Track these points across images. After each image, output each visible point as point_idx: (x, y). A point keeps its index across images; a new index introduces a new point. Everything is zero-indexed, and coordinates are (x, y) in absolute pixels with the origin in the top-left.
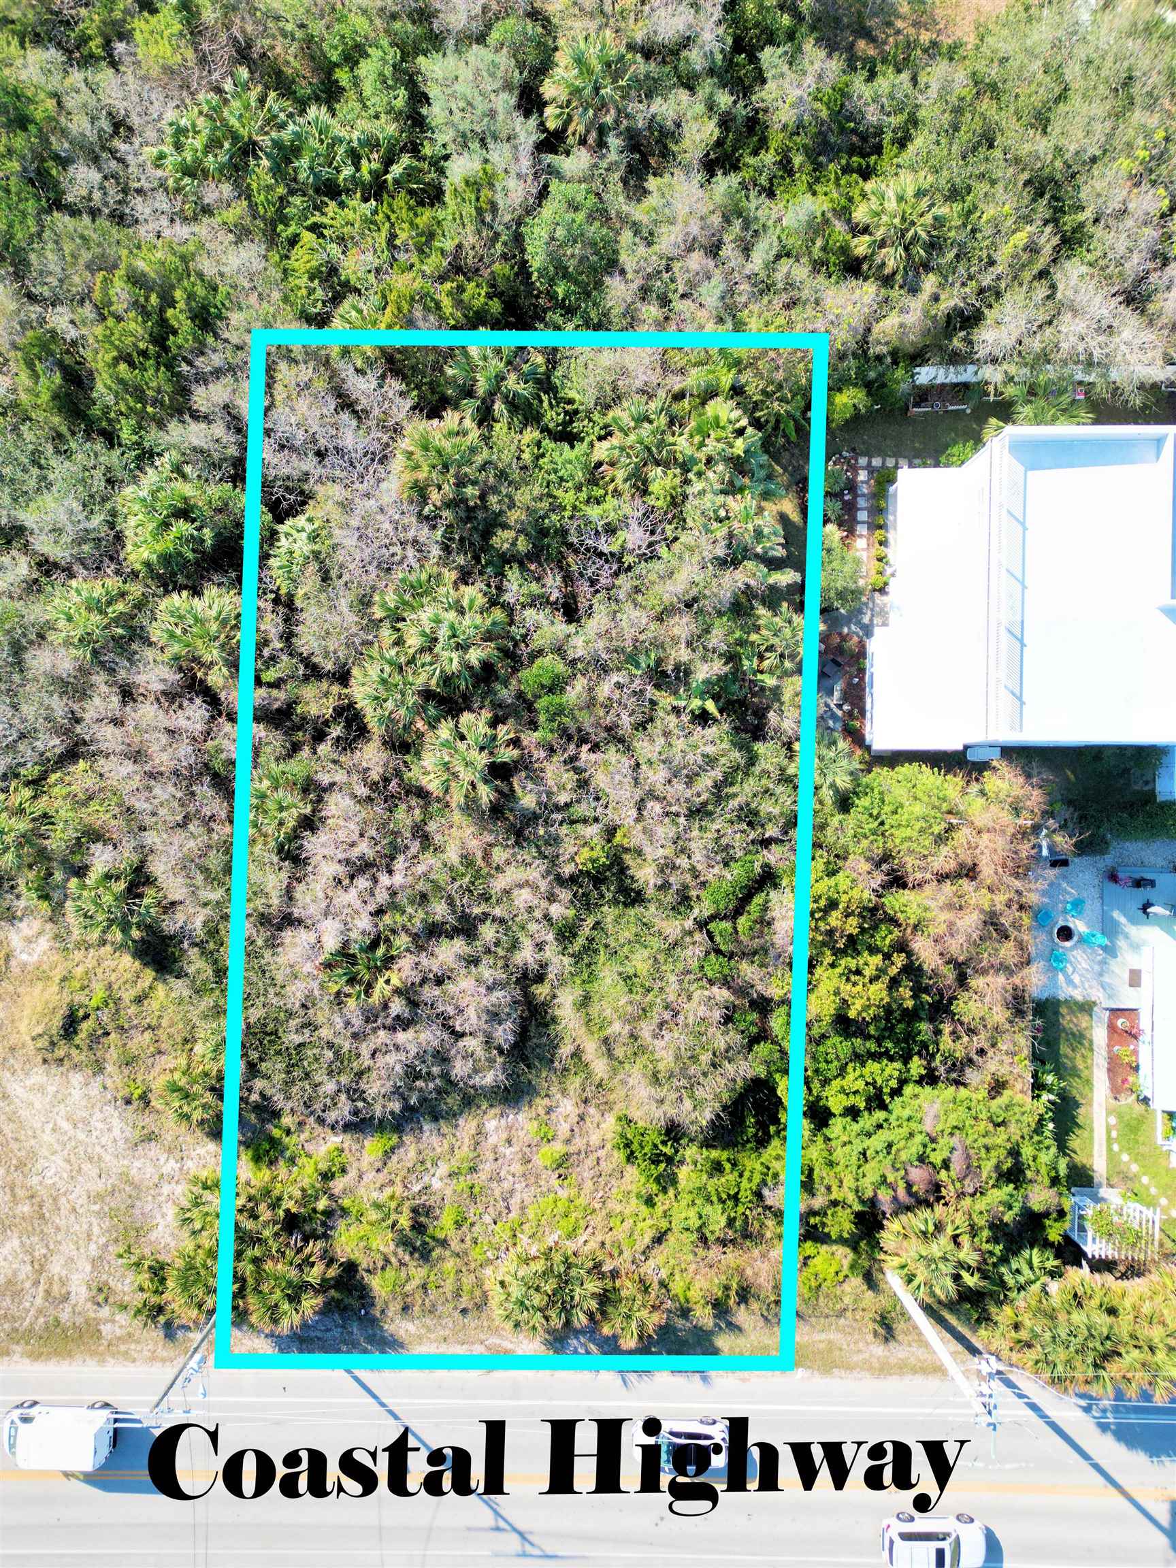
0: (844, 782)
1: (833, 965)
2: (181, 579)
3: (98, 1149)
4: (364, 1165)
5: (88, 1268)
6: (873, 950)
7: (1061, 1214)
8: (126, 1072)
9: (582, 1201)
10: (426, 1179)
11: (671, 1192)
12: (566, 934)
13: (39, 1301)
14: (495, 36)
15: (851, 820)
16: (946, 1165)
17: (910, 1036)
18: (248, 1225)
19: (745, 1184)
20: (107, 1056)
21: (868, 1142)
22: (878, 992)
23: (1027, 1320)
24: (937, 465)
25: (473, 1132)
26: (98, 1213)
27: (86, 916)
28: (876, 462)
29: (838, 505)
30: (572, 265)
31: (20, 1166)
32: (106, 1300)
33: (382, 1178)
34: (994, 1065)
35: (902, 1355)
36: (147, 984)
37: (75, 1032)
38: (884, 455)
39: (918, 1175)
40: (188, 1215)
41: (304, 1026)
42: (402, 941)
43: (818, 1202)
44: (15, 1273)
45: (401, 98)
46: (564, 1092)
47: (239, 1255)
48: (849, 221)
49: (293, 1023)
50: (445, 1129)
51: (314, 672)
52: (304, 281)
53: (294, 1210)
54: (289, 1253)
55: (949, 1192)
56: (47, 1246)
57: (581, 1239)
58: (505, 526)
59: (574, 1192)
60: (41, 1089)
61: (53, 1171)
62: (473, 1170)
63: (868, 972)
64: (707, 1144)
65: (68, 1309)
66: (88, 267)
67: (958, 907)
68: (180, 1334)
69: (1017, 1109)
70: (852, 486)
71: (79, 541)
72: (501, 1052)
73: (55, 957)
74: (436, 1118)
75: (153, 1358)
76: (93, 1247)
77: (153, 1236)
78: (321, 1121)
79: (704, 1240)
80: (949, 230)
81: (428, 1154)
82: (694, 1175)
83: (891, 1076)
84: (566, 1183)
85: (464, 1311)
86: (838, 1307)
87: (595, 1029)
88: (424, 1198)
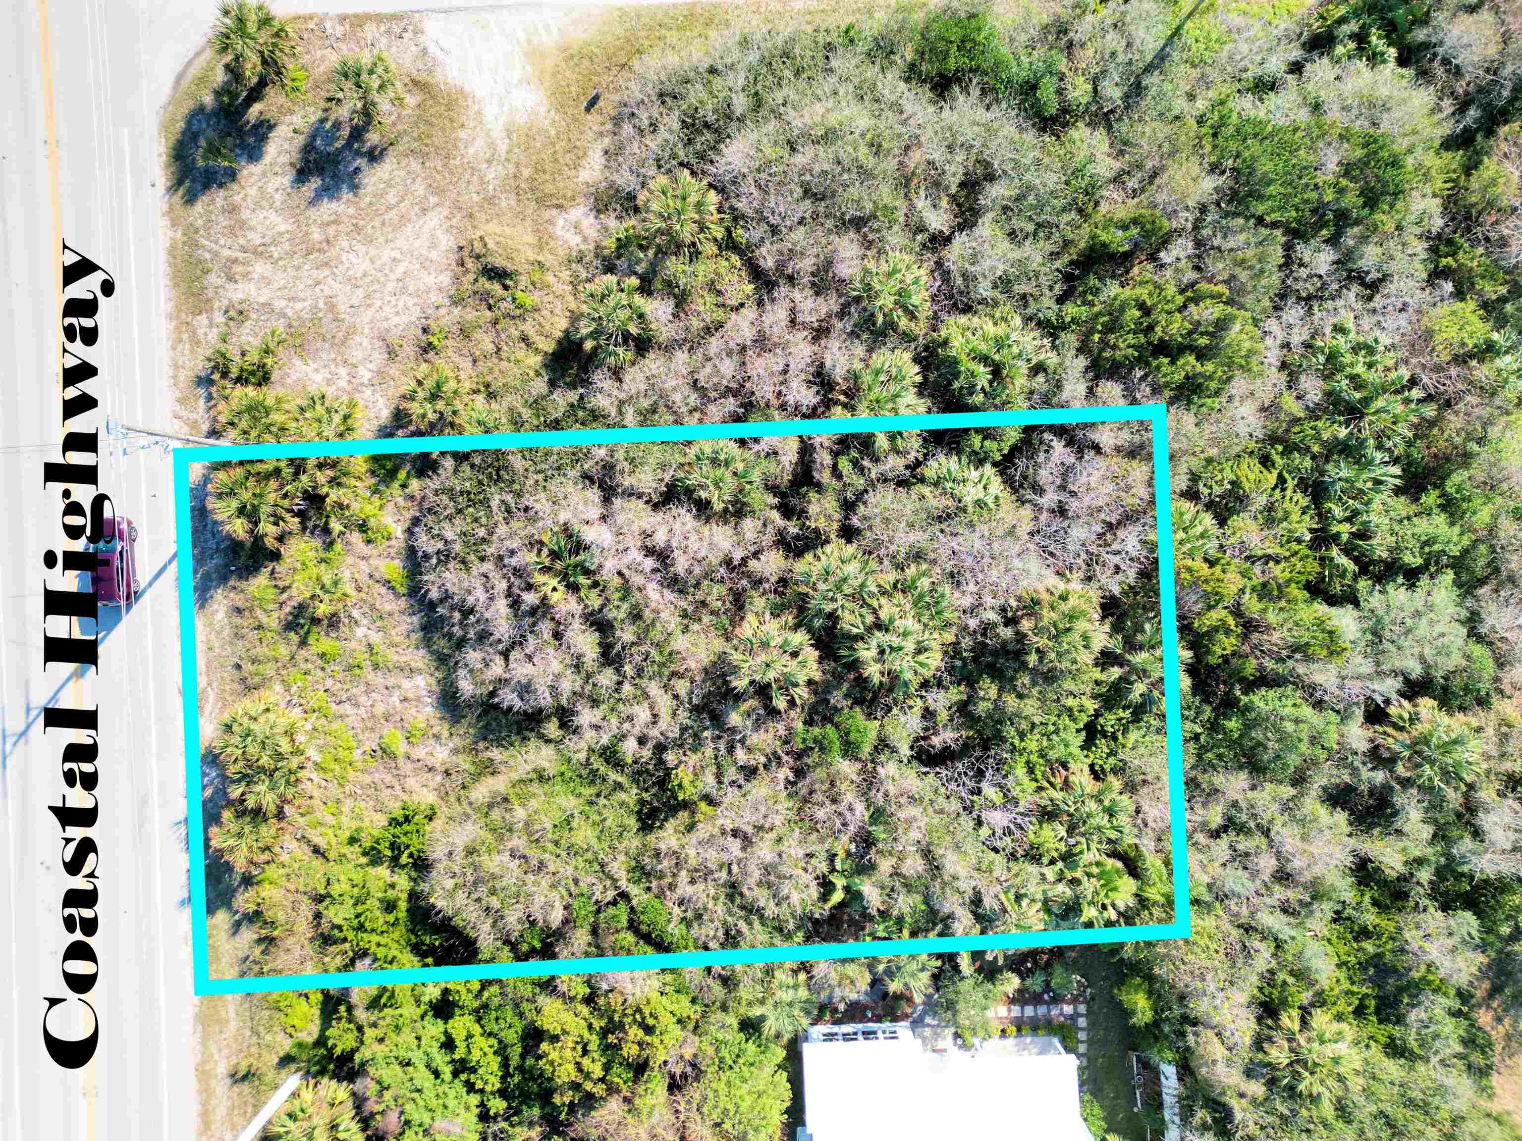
0: (770, 1027)
1: (590, 1027)
2: (932, 377)
3: (379, 303)
4: (376, 562)
5: (262, 300)
6: (607, 1068)
8: (454, 329)
9: (351, 774)
10: (365, 621)
11: (364, 860)
12: (610, 755)
13: (226, 253)
14: (1479, 651)
15: (734, 1036)
17: (526, 1098)
18: (312, 464)
19: (375, 938)
20: (468, 310)
21: (422, 1067)
22: (566, 1073)
24: (1081, 1085)
25: (413, 665)
26: (316, 307)
27: (603, 296)
28: (1082, 1022)
29: (1038, 989)
30: (1257, 734)
31: (358, 229)
32: (232, 319)
33: (364, 579)
35: (219, 1090)
36: (540, 346)
37: (490, 278)
38: (1090, 1042)
39: (392, 1121)
40: (318, 402)
41: (508, 511)
42: (595, 602)
43: (361, 1015)
44: (251, 228)
45: (1412, 560)
46: (456, 751)
48: (1312, 1005)
49: (509, 498)
50: (414, 637)
51: (848, 506)
52: (1229, 475)
53: (328, 500)
54: (286, 503)
56: (281, 258)
57: (314, 776)
58: (1000, 690)
59: (360, 765)
60: (433, 246)
61: (354, 260)
62: (376, 667)
63: (586, 1062)
64: (413, 896)
65: (219, 282)
66: (1233, 278)
68: (201, 391)
70: (1057, 1000)
71: (965, 276)
72: (492, 694)
73: (562, 253)
74: (424, 628)
75: (176, 367)
76: (283, 303)
77: (298, 363)
78: (416, 521)
79: (319, 899)
81: (388, 622)
82: (381, 883)
83: (486, 1083)
84: (368, 757)
85: (238, 667)
86: (261, 1029)
87: (517, 789)
88: (346, 621)
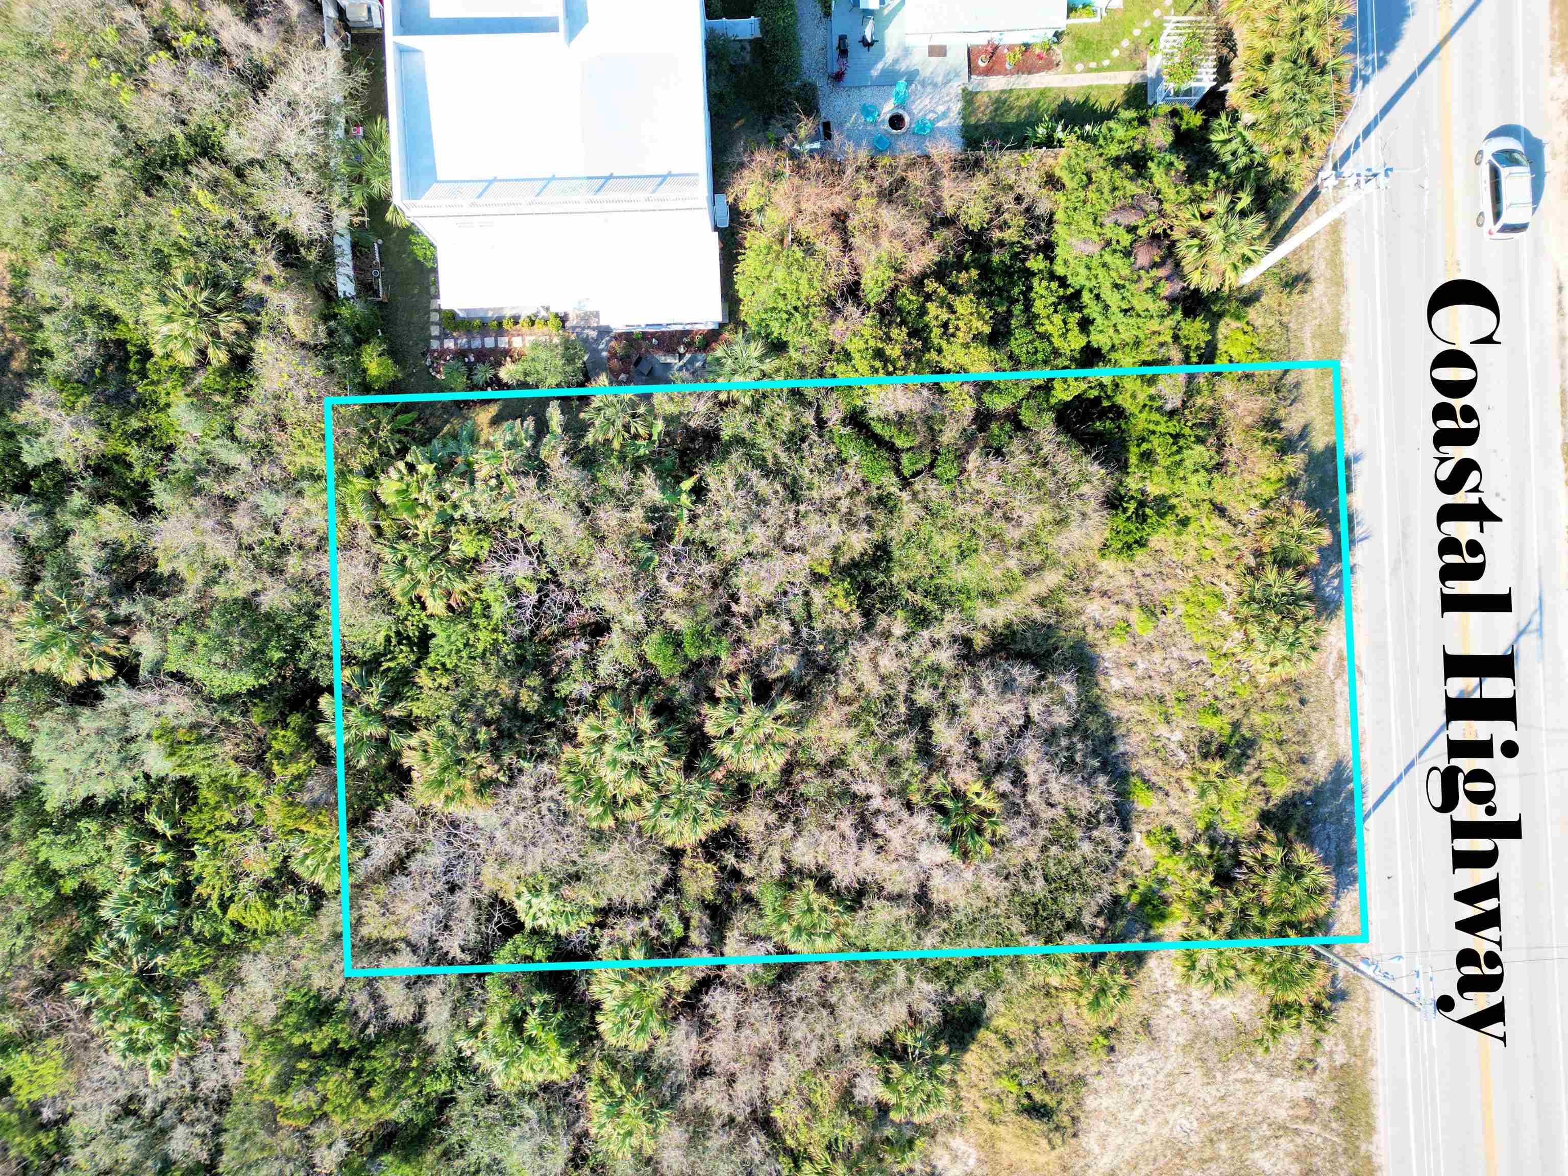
0: (756, 349)
1: (940, 351)
2: (585, 1023)
3: (1160, 1077)
4: (1163, 809)
5: (1280, 1080)
6: (923, 312)
7: (1174, 113)
8: (1082, 1053)
9: (1187, 590)
10: (1173, 746)
11: (1174, 501)
12: (921, 618)
13: (1315, 1129)
14: (21, 734)
15: (794, 339)
16: (1132, 229)
17: (1007, 271)
18: (1227, 924)
19: (1162, 428)
20: (1067, 1072)
21: (1114, 308)
22: (964, 305)
23: (1281, 143)
24: (435, 270)
25: (1124, 702)
26: (1224, 1073)
27: (927, 1102)
28: (435, 331)
29: (480, 367)
30: (250, 645)
31: (1181, 1154)
32: (1310, 1061)
33: (1174, 791)
34: (1031, 187)
35: (1322, 265)
36: (993, 1036)
37: (1045, 1106)
38: (427, 324)
39: (1143, 257)
40: (1221, 984)
41: (1026, 876)
42: (937, 782)
43: (1176, 354)
44: (1289, 1154)
45: (89, 825)
46: (1079, 613)
47: (1259, 931)
49: (1025, 887)
50: (1122, 730)
51: (672, 884)
52: (278, 914)
53: (1211, 877)
54: (1254, 879)
55: (1159, 225)
56: (1260, 1123)
57: (1226, 589)
58: (516, 699)
59: (1178, 599)
60: (1104, 1137)
61: (1184, 1121)
62: (1161, 700)
63: (945, 316)
64: (1124, 467)
65: (1322, 1098)
66: (273, 1133)
67: (875, 231)
68: (1340, 985)
69: (1073, 162)
70: (461, 354)
71: (551, 1129)
72: (1042, 677)
73: (971, 1130)
74: (1111, 740)
75: (1366, 1011)
76: (1258, 1077)
77: (1244, 1018)
78: (1121, 855)
79: (1219, 466)
80: (198, 268)
81: (1148, 745)
82: (1156, 480)
83: (1047, 288)
84: (1170, 606)
85: (1303, 702)
86: (1278, 330)
87: (1015, 584)
88: (1192, 748)
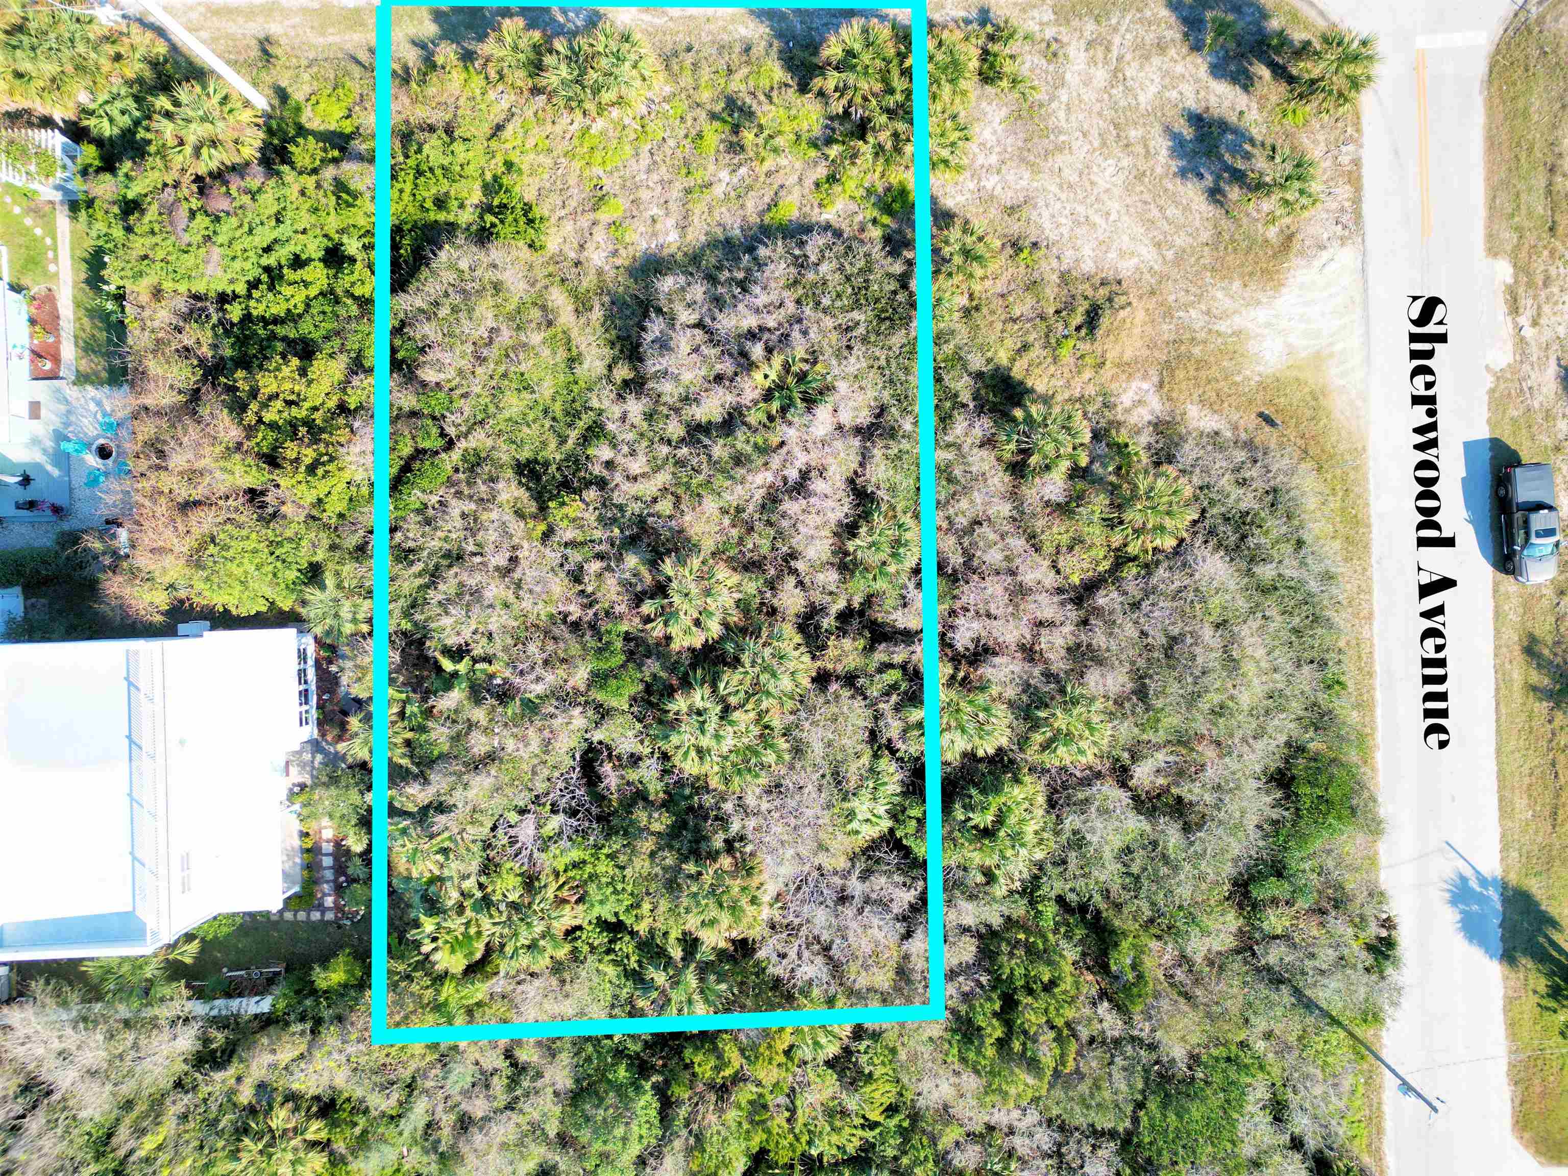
0: (313, 594)
1: (315, 409)
2: (982, 766)
3: (1064, 197)
4: (796, 192)
5: (1068, 76)
6: (273, 426)
7: (84, 172)
8: (1036, 275)
9: (577, 164)
10: (735, 180)
11: (489, 177)
12: (595, 432)
13: (1117, 40)
15: (304, 557)
16: (193, 214)
17: (242, 341)
18: (901, 126)
19: (408, 187)
20: (1056, 290)
21: (275, 234)
22: (268, 384)
23: (106, 65)
24: (252, 915)
25: (690, 229)
26: (1060, 132)
27: (1068, 429)
28: (316, 916)
29: (350, 871)
30: (611, 1098)
31: (1140, 177)
32: (1048, 46)
33: (778, 180)
34: (163, 316)
35: (252, 25)
36: (1017, 364)
37: (1088, 312)
38: (295, 923)
39: (220, 204)
40: (962, 134)
41: (848, 329)
42: (755, 417)
43: (329, 173)
44: (1142, 67)
46: (600, 273)
47: (908, 93)
48: (332, 1153)
49: (861, 330)
50: (719, 231)
51: (850, 680)
52: (879, 1071)
53: (861, 143)
54: (858, 100)
55: (188, 188)
56: (1110, 96)
57: (576, 126)
58: (659, 834)
59: (587, 173)
60: (1122, 254)
61: (1107, 173)
62: (688, 191)
63: (279, 404)
64: (451, 227)
65: (1087, 34)
66: (1082, 1077)
67: (192, 475)
68: (974, 14)
69: (130, 274)
70: (339, 890)
71: (1086, 802)
72: (659, 311)
73: (1114, 386)
74: (728, 241)
76: (1064, 98)
77: (1004, 112)
78: (838, 234)
79: (449, 131)
80: (224, 1148)
81: (734, 205)
82: (464, 194)
83: (258, 301)
84: (595, 181)
85: (689, 49)
86: (315, 69)
87: (560, 336)
88: (736, 161)
